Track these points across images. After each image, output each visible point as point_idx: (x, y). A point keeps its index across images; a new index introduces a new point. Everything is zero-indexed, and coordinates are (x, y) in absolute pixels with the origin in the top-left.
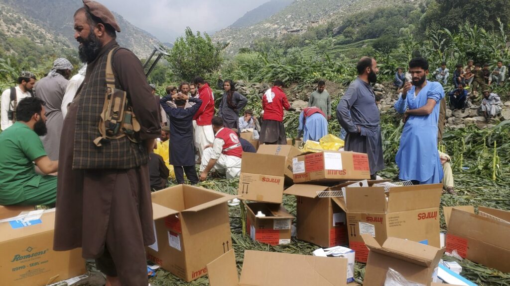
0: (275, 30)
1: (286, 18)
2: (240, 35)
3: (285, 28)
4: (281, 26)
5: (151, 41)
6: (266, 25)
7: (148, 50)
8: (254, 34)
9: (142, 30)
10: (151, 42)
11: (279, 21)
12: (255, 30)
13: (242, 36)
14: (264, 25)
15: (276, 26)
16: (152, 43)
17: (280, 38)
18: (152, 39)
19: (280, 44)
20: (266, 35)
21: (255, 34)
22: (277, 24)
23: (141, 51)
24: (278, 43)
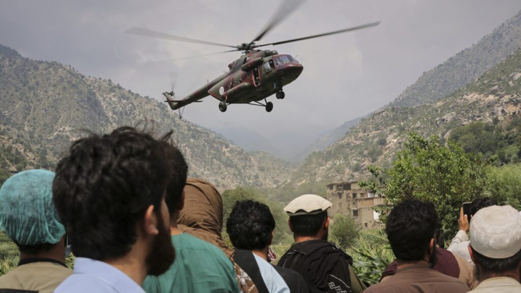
0: (490, 106)
1: (511, 79)
2: (415, 123)
3: (511, 100)
4: (502, 96)
5: (224, 149)
6: (469, 97)
7: (220, 168)
8: (445, 117)
9: (206, 129)
10: (224, 153)
11: (496, 87)
12: (446, 108)
13: (418, 124)
14: (465, 96)
15: (491, 97)
16: (228, 154)
17: (506, 122)
18: (227, 147)
19: (507, 136)
20: (473, 118)
21: (448, 117)
22: (493, 92)
23: (206, 172)
24: (504, 134)
